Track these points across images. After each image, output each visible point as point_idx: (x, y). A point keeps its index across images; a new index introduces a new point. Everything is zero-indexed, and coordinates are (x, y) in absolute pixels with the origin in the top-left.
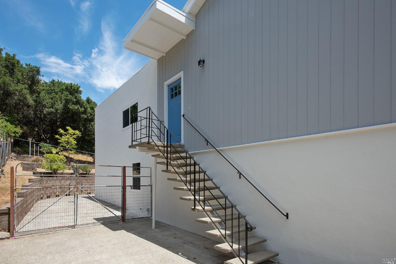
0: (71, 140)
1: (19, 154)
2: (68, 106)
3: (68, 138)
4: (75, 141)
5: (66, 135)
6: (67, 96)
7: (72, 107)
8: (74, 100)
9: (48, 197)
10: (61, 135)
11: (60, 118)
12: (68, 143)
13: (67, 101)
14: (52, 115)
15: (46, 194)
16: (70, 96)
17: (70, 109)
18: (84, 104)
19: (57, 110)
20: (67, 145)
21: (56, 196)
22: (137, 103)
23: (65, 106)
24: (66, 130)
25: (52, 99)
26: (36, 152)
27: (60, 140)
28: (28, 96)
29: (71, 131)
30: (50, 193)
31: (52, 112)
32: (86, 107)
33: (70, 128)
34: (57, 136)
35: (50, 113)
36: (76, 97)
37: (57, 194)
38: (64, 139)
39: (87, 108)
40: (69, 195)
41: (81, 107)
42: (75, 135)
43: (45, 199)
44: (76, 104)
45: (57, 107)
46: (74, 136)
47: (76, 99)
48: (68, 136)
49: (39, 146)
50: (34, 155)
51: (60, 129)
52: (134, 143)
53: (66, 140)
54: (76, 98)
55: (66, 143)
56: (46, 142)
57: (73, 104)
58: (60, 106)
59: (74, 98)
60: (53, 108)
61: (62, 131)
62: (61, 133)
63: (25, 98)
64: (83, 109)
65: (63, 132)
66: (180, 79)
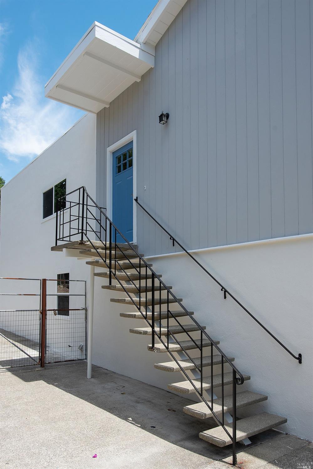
22: (65, 181)
52: (60, 243)
66: (132, 142)
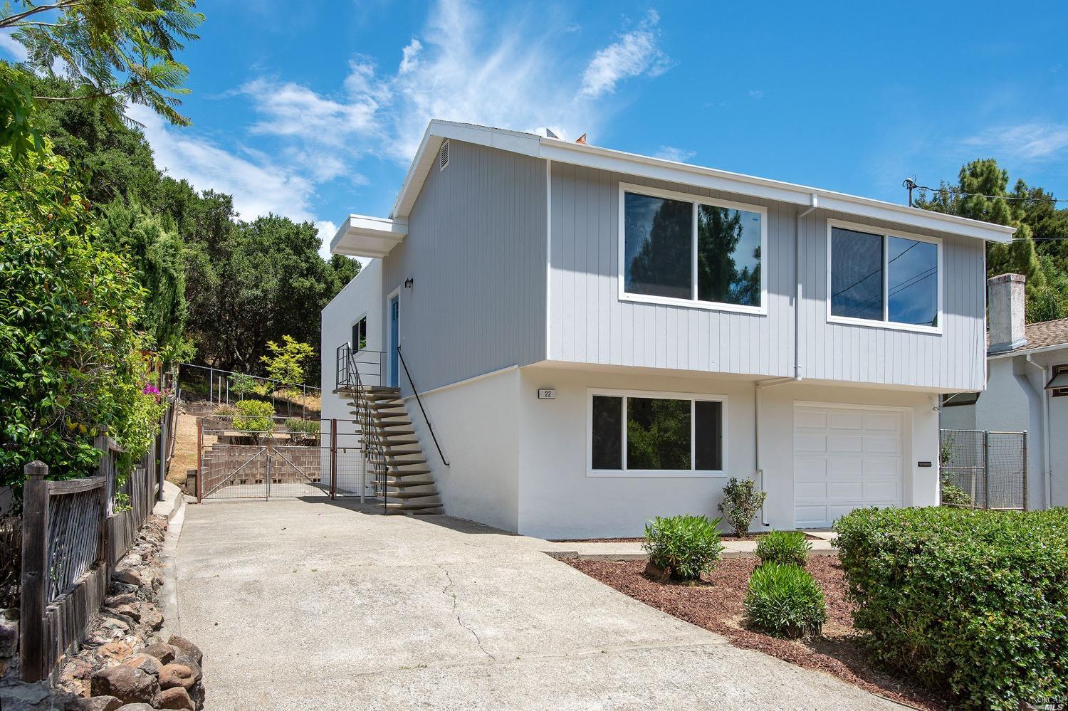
0: (292, 365)
1: (188, 400)
2: (291, 281)
3: (286, 363)
4: (299, 367)
5: (282, 354)
6: (287, 259)
7: (299, 283)
8: (304, 265)
9: (243, 482)
10: (272, 355)
11: (272, 310)
12: (286, 372)
13: (289, 271)
14: (254, 303)
15: (239, 476)
16: (295, 257)
17: (294, 288)
18: (327, 274)
19: (265, 292)
20: (284, 378)
21: (257, 482)
22: (365, 318)
23: (284, 281)
24: (283, 344)
25: (256, 267)
26: (224, 393)
27: (269, 366)
28: (209, 268)
29: (292, 344)
30: (246, 475)
31: (256, 298)
32: (329, 279)
33: (290, 338)
34: (264, 358)
35: (251, 302)
36: (309, 258)
37: (259, 477)
38: (278, 363)
39: (332, 282)
40: (280, 481)
41: (318, 281)
42: (301, 353)
43: (238, 484)
44: (307, 276)
45: (267, 286)
46: (298, 356)
47: (308, 262)
48: (286, 357)
49: (229, 379)
50: (218, 401)
51: (271, 342)
52: (339, 386)
53: (283, 365)
54: (306, 261)
55: (281, 374)
56: (243, 370)
57: (302, 275)
58: (272, 283)
59: (302, 261)
60: (257, 288)
61: (273, 346)
62: (272, 351)
63: (203, 274)
64: (323, 286)
65: (277, 348)
66: (398, 296)
